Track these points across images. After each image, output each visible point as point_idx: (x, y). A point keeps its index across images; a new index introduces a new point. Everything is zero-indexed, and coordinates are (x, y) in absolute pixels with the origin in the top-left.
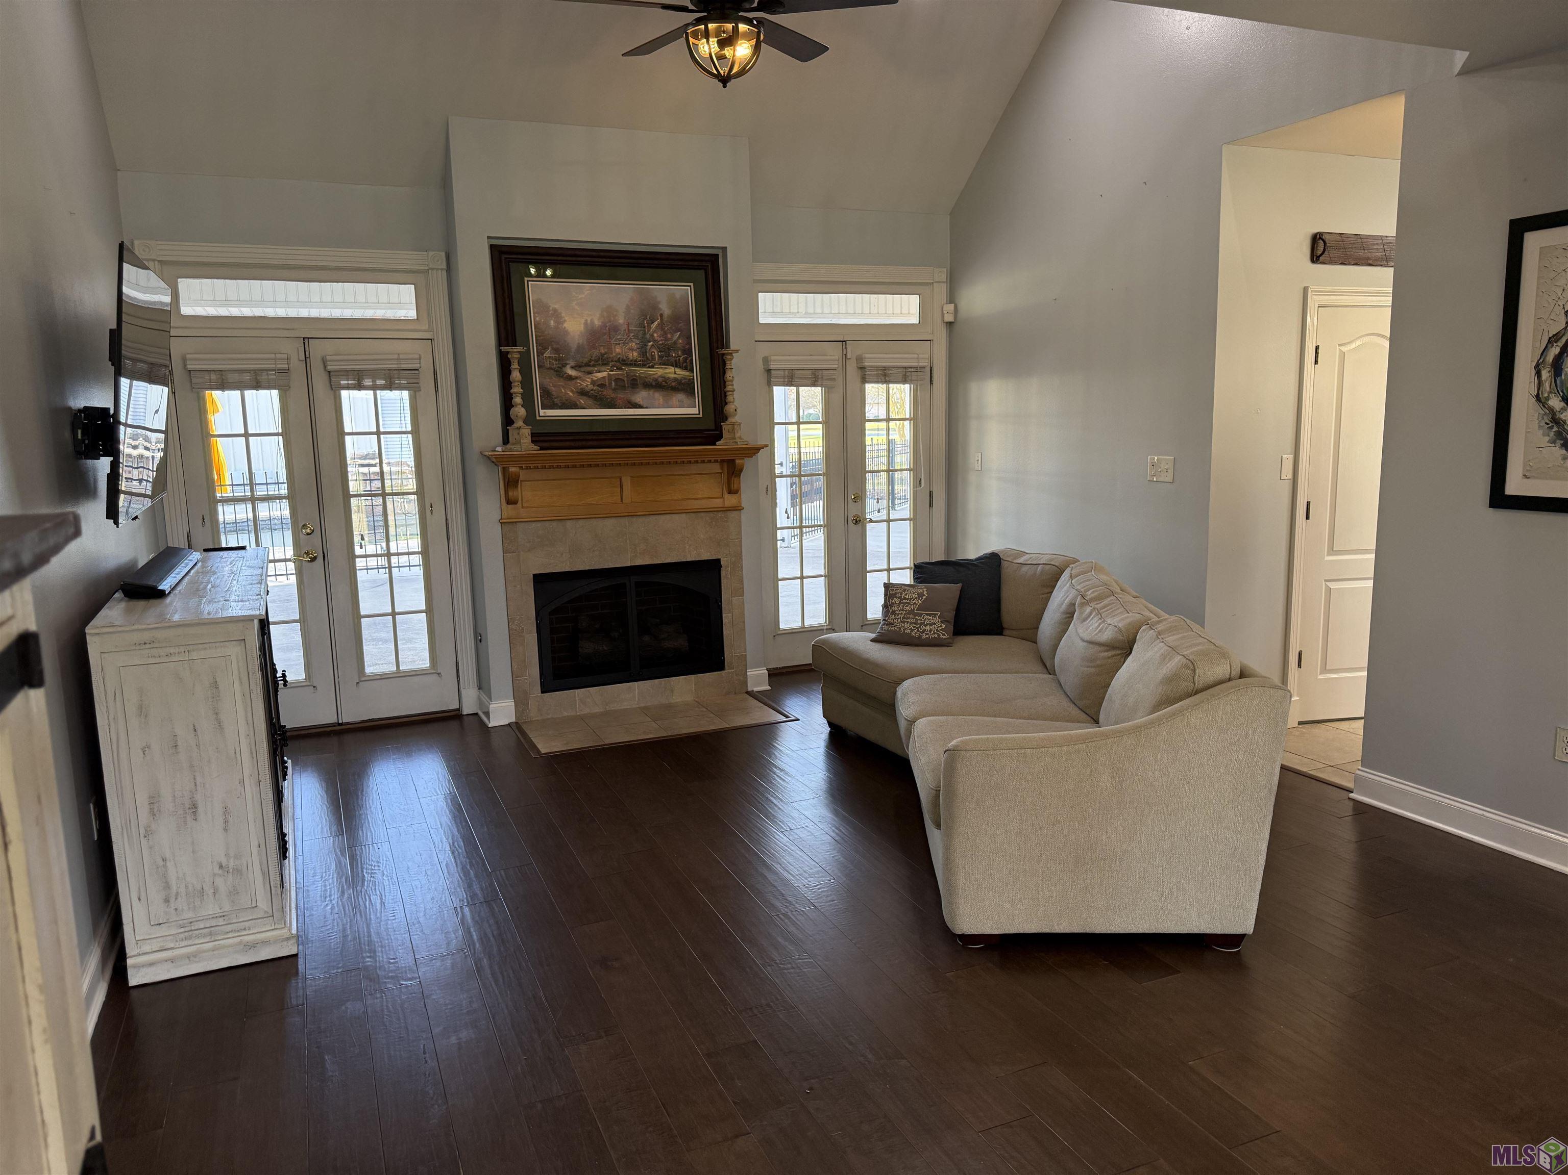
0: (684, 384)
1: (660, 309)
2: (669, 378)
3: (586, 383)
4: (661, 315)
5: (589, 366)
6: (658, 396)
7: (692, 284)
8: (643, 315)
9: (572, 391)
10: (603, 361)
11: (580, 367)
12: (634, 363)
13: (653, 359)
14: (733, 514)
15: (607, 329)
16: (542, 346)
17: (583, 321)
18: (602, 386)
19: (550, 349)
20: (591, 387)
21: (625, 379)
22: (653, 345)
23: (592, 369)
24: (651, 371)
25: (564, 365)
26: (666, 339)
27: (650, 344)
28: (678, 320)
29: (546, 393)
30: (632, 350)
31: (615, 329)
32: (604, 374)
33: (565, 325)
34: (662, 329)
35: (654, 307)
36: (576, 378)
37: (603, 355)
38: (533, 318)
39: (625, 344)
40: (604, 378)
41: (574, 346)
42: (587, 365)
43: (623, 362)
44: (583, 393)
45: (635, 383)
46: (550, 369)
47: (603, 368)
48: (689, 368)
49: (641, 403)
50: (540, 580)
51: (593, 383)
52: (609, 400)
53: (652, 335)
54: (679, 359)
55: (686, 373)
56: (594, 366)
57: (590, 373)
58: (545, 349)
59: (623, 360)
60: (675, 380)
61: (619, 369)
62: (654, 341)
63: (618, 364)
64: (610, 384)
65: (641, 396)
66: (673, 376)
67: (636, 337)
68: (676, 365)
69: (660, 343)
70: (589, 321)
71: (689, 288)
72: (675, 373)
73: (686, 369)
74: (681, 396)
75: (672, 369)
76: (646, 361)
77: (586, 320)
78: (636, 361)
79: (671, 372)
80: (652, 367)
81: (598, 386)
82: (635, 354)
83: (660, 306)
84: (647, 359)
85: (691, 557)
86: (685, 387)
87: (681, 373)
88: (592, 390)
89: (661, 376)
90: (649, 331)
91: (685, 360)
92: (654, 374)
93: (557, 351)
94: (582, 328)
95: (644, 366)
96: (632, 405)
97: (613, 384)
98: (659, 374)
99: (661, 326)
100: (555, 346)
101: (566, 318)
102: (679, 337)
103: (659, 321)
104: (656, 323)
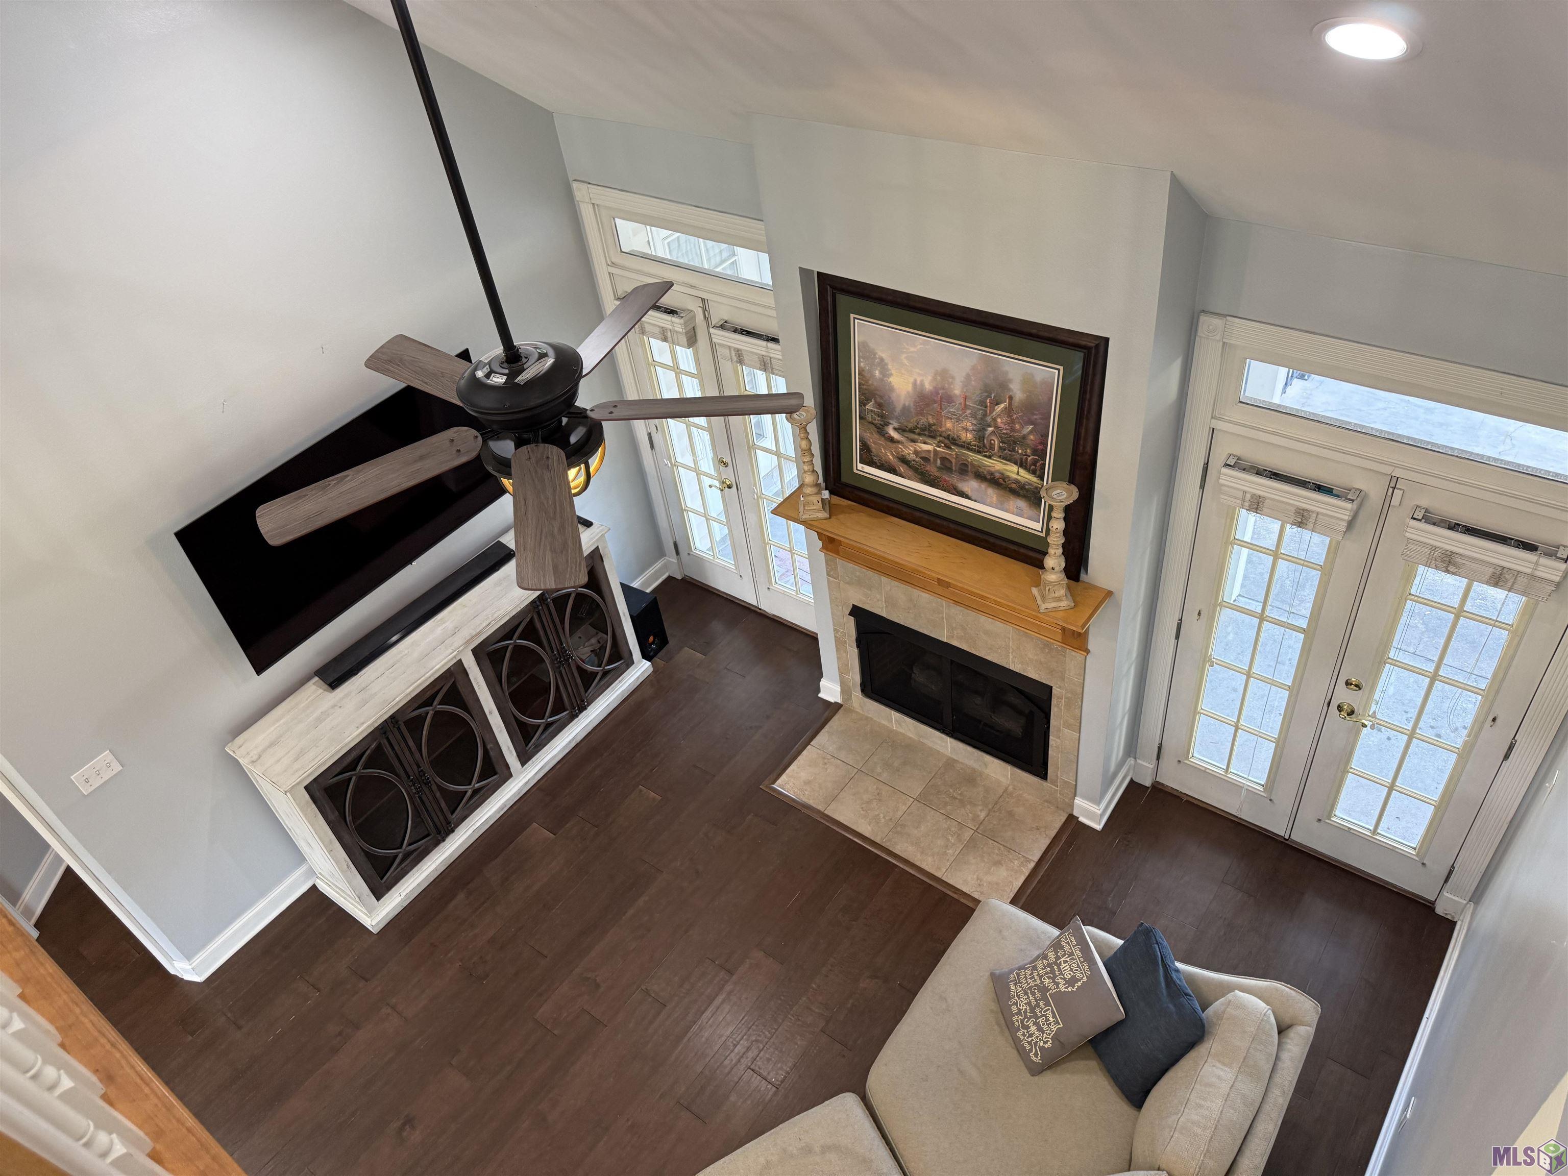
0: (1027, 490)
1: (1009, 390)
2: (1008, 477)
4: (1011, 398)
5: (914, 433)
7: (1061, 368)
8: (987, 390)
9: (893, 455)
10: (929, 432)
11: (904, 431)
12: (967, 446)
13: (992, 447)
15: (939, 396)
16: (865, 395)
17: (912, 380)
18: (926, 459)
19: (872, 402)
21: (953, 461)
22: (993, 432)
23: (916, 437)
24: (987, 462)
25: (887, 424)
26: (1013, 430)
27: (991, 429)
28: (1035, 410)
29: (865, 447)
30: (966, 430)
31: (948, 399)
32: (930, 448)
33: (891, 379)
34: (1010, 416)
35: (1004, 385)
37: (930, 425)
38: (857, 363)
39: (958, 420)
40: (929, 451)
41: (899, 408)
42: (912, 431)
43: (952, 441)
44: (904, 460)
45: (964, 469)
46: (872, 423)
47: (929, 441)
48: (1038, 473)
49: (970, 493)
52: (931, 477)
53: (994, 420)
54: (1027, 459)
55: (1034, 479)
56: (919, 434)
57: (913, 441)
58: (867, 400)
59: (953, 439)
60: (1017, 482)
61: (948, 447)
62: (996, 427)
63: (947, 441)
64: (935, 460)
66: (1014, 476)
67: (974, 416)
68: (1022, 464)
69: (1004, 431)
70: (918, 382)
71: (1057, 371)
72: (1018, 474)
73: (1034, 473)
75: (1015, 468)
76: (982, 447)
77: (915, 381)
78: (969, 444)
79: (1013, 471)
80: (990, 457)
81: (921, 458)
82: (970, 436)
83: (1012, 386)
84: (984, 446)
86: (1028, 494)
87: (1025, 476)
88: (914, 461)
89: (999, 471)
90: (991, 412)
91: (1034, 463)
92: (990, 466)
93: (880, 406)
94: (910, 388)
95: (979, 452)
96: (957, 492)
97: (939, 461)
98: (997, 468)
99: (1009, 411)
100: (878, 400)
101: (893, 372)
102: (1031, 432)
103: (1007, 403)
104: (1002, 406)
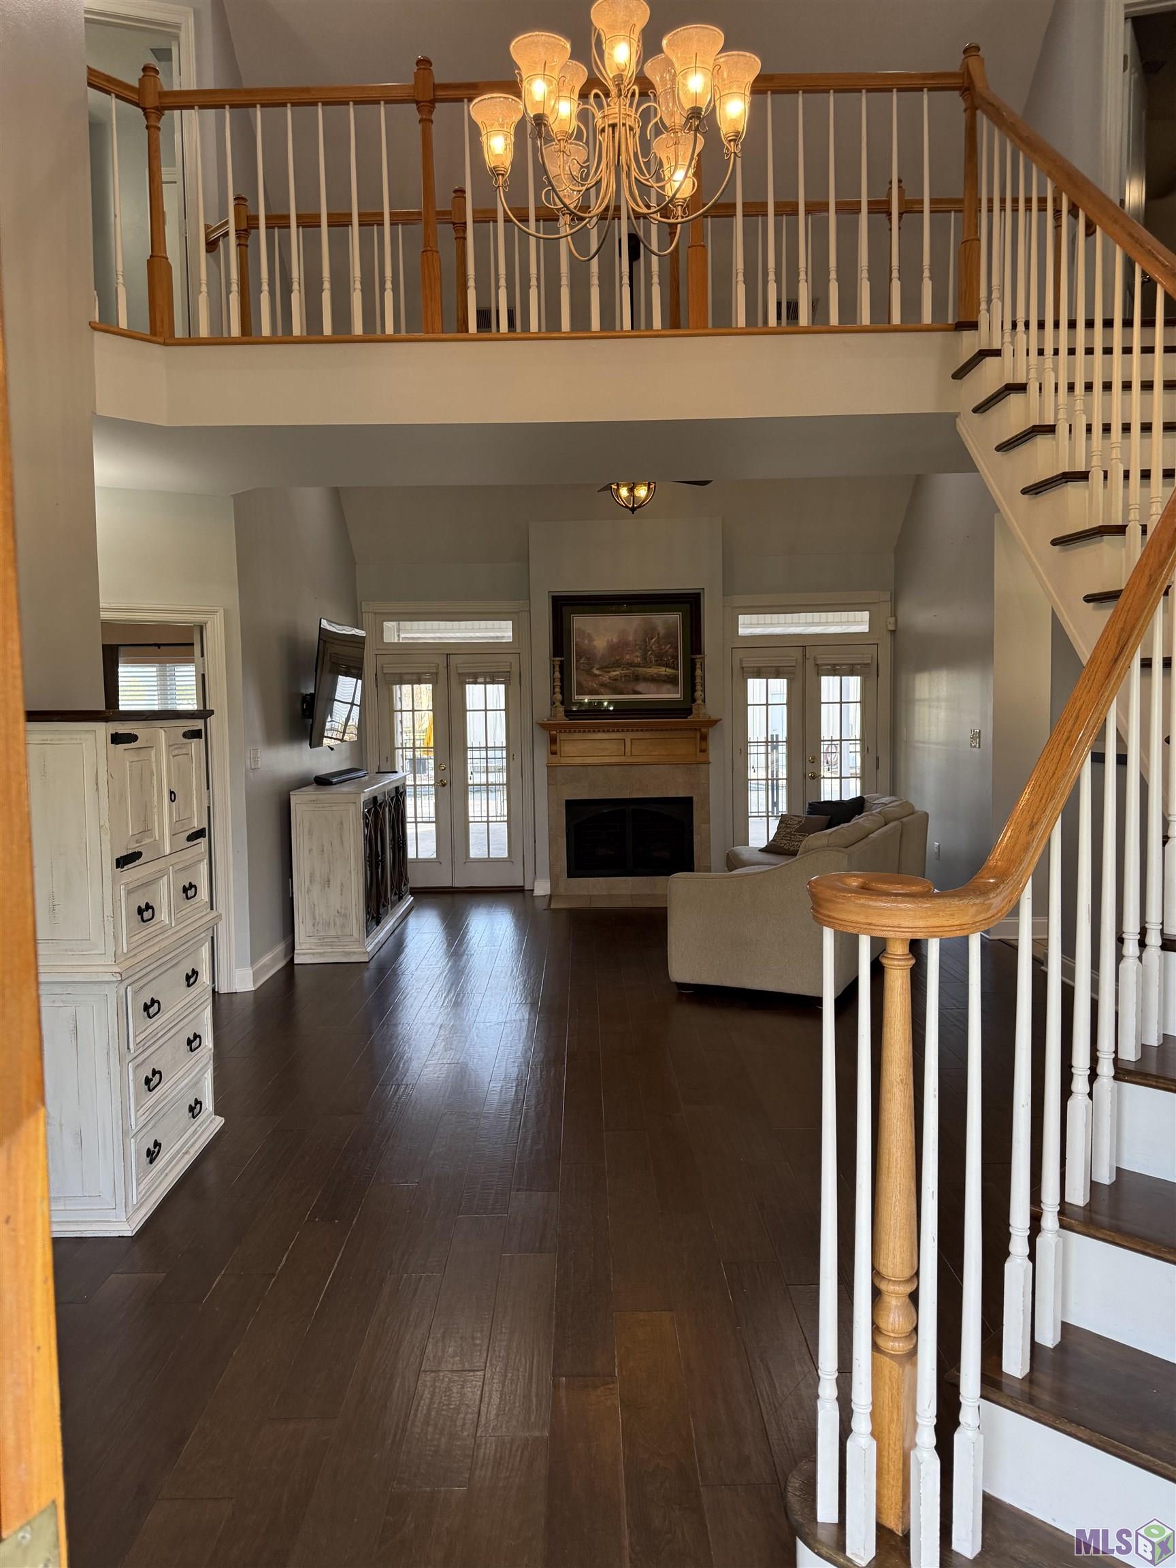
0: (671, 678)
1: (658, 630)
2: (661, 675)
3: (605, 679)
4: (658, 634)
5: (608, 667)
6: (653, 687)
7: (680, 613)
8: (646, 634)
9: (596, 684)
10: (617, 664)
11: (603, 668)
12: (638, 665)
13: (651, 662)
14: (703, 767)
15: (621, 644)
16: (579, 656)
17: (606, 640)
18: (616, 680)
19: (584, 658)
20: (608, 681)
21: (632, 676)
22: (651, 654)
23: (609, 669)
24: (649, 670)
25: (592, 668)
26: (661, 649)
27: (649, 653)
28: (670, 637)
29: (579, 684)
30: (637, 657)
31: (627, 644)
32: (618, 673)
33: (595, 643)
34: (659, 643)
35: (654, 629)
36: (599, 675)
37: (617, 661)
38: (575, 639)
39: (633, 653)
40: (617, 675)
41: (599, 656)
42: (607, 667)
43: (631, 665)
44: (603, 685)
45: (637, 678)
46: (583, 670)
47: (617, 669)
48: (676, 667)
49: (641, 691)
50: (571, 805)
51: (610, 678)
52: (620, 689)
53: (651, 647)
54: (669, 662)
55: (673, 671)
56: (611, 667)
57: (609, 672)
58: (581, 658)
59: (631, 664)
60: (666, 675)
61: (628, 669)
62: (653, 651)
63: (627, 666)
64: (621, 679)
65: (641, 687)
66: (664, 673)
67: (640, 648)
68: (667, 666)
69: (656, 652)
70: (610, 640)
71: (678, 616)
72: (666, 671)
73: (673, 668)
74: (669, 686)
75: (664, 669)
76: (646, 663)
77: (608, 640)
78: (639, 664)
79: (663, 671)
80: (650, 668)
81: (613, 680)
82: (639, 659)
83: (658, 628)
84: (647, 662)
85: (672, 794)
86: (672, 680)
87: (669, 671)
88: (609, 683)
89: (655, 673)
90: (649, 643)
91: (673, 662)
92: (651, 672)
93: (588, 659)
94: (605, 644)
95: (644, 667)
96: (635, 692)
97: (623, 679)
98: (655, 672)
99: (658, 642)
100: (587, 656)
101: (596, 638)
102: (670, 648)
103: (656, 638)
104: (654, 639)
